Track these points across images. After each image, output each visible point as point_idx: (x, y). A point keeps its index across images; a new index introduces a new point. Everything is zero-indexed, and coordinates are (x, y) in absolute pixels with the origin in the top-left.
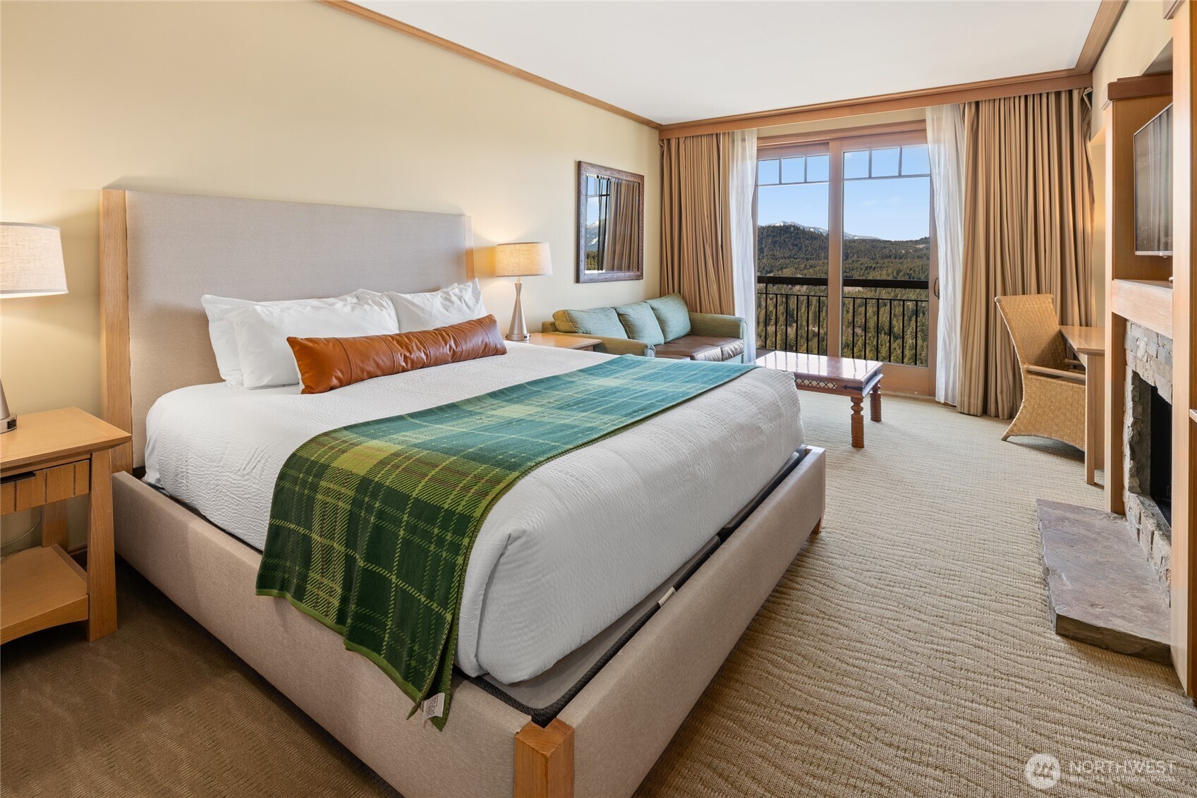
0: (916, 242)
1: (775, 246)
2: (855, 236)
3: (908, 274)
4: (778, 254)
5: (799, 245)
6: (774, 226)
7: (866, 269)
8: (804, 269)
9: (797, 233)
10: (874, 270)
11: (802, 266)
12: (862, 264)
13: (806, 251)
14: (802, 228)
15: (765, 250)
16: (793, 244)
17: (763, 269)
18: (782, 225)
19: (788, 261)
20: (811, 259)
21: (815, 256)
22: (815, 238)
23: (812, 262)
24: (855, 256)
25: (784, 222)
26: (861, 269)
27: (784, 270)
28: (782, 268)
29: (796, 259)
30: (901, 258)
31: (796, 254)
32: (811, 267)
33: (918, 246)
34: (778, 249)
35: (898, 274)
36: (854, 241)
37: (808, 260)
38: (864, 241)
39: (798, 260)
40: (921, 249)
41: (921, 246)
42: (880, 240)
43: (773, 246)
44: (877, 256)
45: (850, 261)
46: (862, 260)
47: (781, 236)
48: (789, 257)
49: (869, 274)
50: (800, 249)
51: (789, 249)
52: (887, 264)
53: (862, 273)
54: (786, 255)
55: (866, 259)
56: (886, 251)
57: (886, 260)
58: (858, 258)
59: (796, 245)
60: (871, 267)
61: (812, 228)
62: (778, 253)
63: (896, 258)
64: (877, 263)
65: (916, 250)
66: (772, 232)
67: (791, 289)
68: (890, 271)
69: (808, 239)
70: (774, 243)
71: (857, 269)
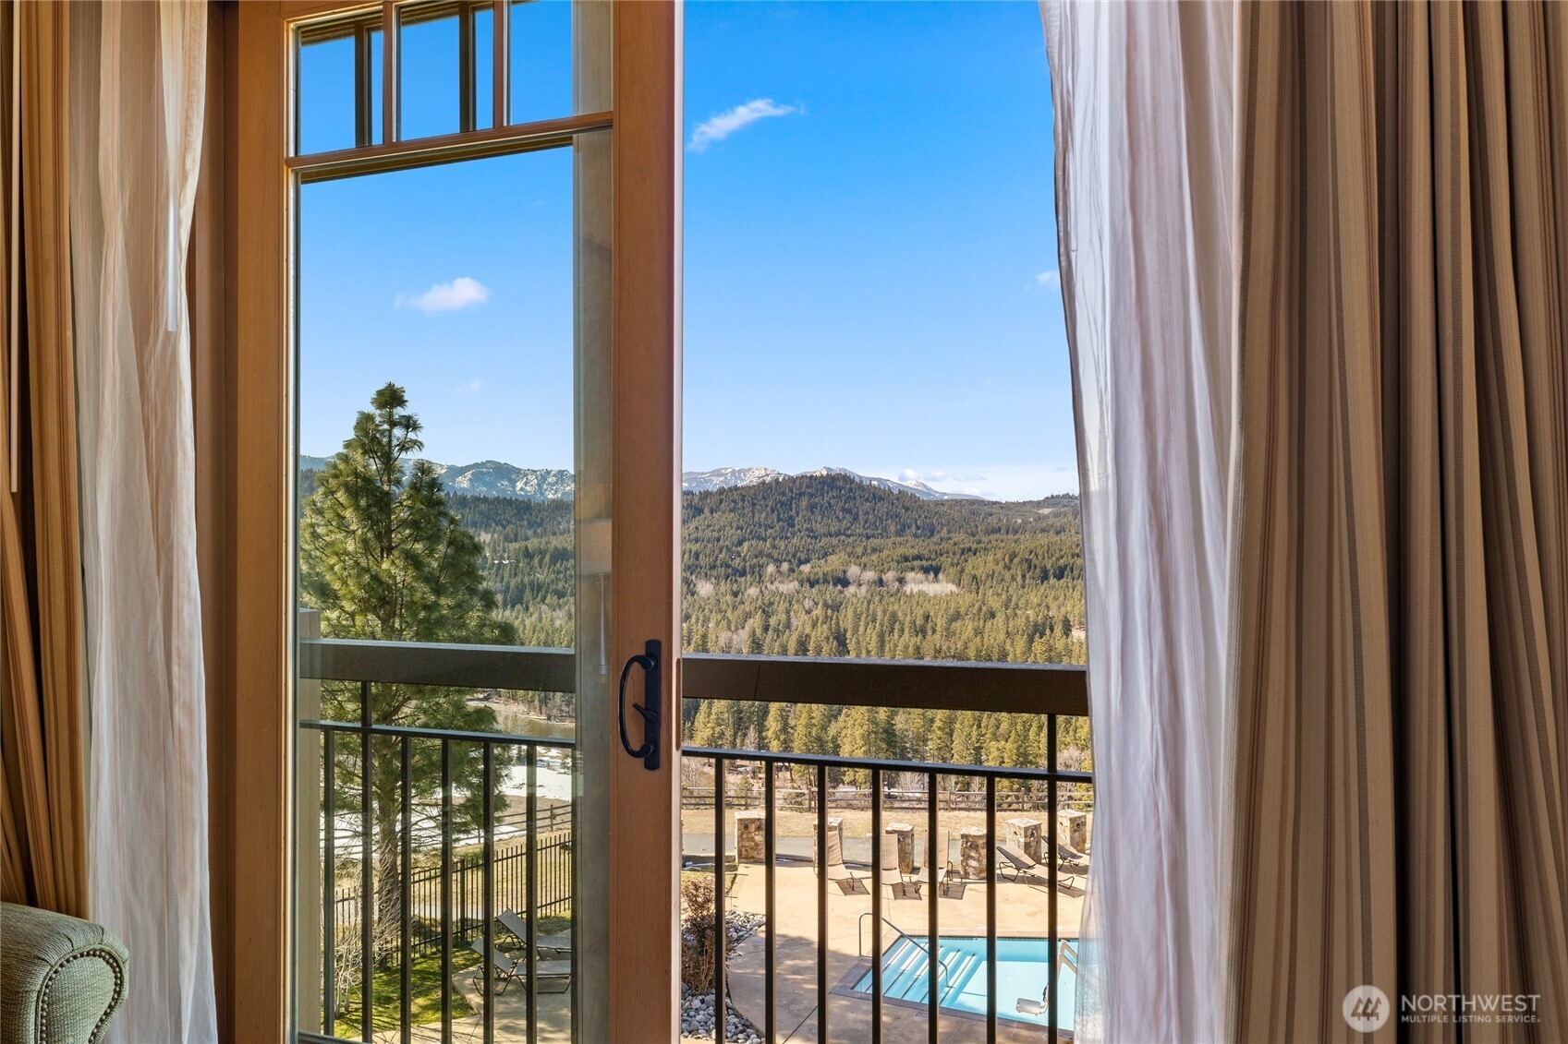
0: (1039, 504)
1: (813, 513)
2: (945, 494)
3: (1027, 560)
4: (819, 528)
5: (854, 512)
6: (812, 476)
7: (962, 553)
8: (863, 554)
9: (851, 490)
10: (975, 554)
11: (859, 550)
12: (955, 544)
13: (866, 522)
14: (857, 480)
15: (796, 521)
16: (843, 510)
17: (794, 556)
18: (825, 473)
19: (835, 541)
20: (873, 536)
21: (879, 531)
22: (881, 499)
23: (875, 542)
24: (945, 530)
25: (828, 469)
26: (954, 554)
27: (829, 558)
28: (826, 555)
29: (849, 536)
30: (1016, 532)
31: (849, 528)
32: (874, 550)
33: (1041, 512)
34: (819, 519)
35: (1011, 561)
36: (942, 504)
37: (868, 538)
38: (958, 503)
39: (852, 539)
40: (1046, 517)
41: (1046, 511)
42: (982, 501)
43: (809, 514)
44: (979, 529)
45: (936, 538)
46: (957, 537)
47: (823, 495)
48: (838, 534)
49: (966, 561)
50: (856, 518)
51: (837, 518)
52: (994, 543)
53: (955, 561)
54: (832, 530)
55: (962, 535)
56: (993, 521)
57: (993, 537)
58: (949, 532)
59: (849, 511)
60: (970, 550)
61: (875, 479)
62: (818, 526)
63: (1007, 533)
64: (980, 542)
65: (1039, 518)
66: (808, 487)
67: (841, 592)
68: (999, 555)
69: (867, 500)
70: (812, 508)
71: (947, 552)
